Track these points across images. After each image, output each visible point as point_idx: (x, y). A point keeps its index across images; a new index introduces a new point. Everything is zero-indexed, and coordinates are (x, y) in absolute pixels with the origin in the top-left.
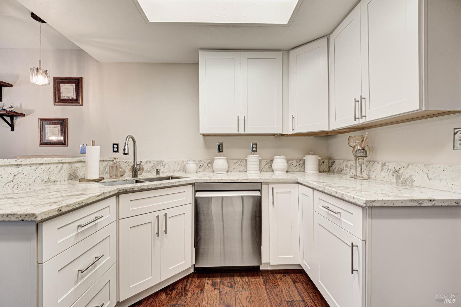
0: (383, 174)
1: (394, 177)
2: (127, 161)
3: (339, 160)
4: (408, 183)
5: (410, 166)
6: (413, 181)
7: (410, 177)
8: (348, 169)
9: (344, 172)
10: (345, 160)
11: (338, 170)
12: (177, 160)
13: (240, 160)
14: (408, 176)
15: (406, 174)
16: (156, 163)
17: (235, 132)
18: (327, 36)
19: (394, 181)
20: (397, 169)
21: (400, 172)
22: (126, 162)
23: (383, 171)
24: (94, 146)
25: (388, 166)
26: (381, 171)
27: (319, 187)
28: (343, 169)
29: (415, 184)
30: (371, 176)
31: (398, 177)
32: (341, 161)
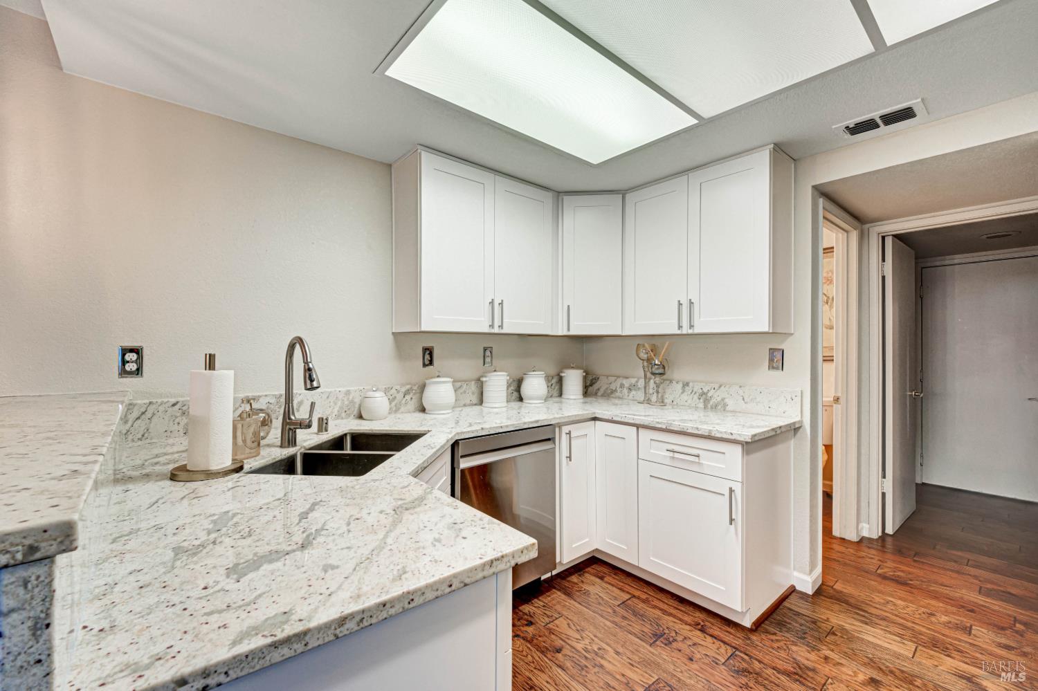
0: (685, 397)
1: (701, 400)
2: (177, 402)
3: (608, 376)
4: (719, 407)
5: (722, 387)
6: (725, 405)
7: (723, 399)
8: (625, 391)
9: (618, 394)
10: (618, 377)
11: (605, 392)
12: (333, 390)
13: (465, 381)
14: (719, 399)
15: (716, 396)
16: (273, 401)
17: (486, 330)
18: (623, 193)
19: (701, 405)
20: (705, 391)
21: (710, 394)
22: (174, 405)
23: (685, 393)
24: (214, 369)
25: (693, 387)
26: (682, 393)
27: (658, 423)
28: (616, 390)
29: (728, 408)
30: (666, 401)
31: (706, 401)
32: (612, 379)
